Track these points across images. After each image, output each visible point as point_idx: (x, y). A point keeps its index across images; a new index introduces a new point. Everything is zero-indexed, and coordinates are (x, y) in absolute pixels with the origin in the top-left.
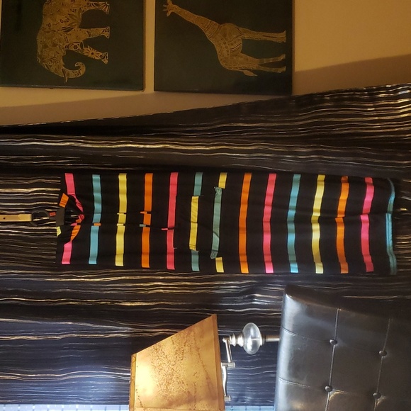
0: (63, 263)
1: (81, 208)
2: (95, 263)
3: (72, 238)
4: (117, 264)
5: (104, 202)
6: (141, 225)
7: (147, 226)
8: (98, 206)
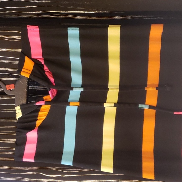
0: (25, 160)
1: (52, 80)
2: (71, 164)
3: (38, 123)
4: (103, 169)
5: (85, 73)
6: (140, 106)
7: (151, 107)
8: (76, 78)
